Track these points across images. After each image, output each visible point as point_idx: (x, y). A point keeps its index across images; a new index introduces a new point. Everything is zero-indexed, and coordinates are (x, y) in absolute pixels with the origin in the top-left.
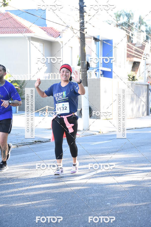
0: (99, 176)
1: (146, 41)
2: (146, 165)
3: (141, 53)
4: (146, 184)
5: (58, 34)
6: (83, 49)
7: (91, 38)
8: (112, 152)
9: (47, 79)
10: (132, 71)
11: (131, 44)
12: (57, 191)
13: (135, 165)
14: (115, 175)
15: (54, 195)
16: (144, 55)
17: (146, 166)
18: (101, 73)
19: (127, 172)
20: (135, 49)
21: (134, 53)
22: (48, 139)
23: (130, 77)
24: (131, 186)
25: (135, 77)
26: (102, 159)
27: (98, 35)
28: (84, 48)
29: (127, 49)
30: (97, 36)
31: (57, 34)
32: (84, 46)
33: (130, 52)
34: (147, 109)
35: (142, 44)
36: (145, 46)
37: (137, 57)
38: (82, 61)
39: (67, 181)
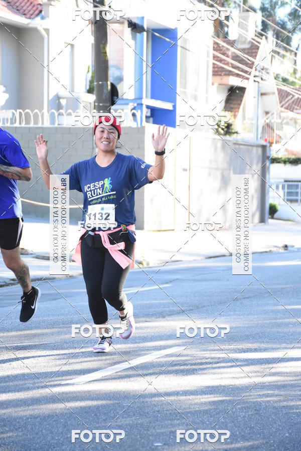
0: (136, 372)
1: (262, 35)
2: (256, 346)
3: (249, 65)
4: (254, 395)
5: (37, 8)
6: (102, 51)
7: (122, 23)
8: (172, 314)
9: (9, 125)
10: (226, 111)
11: (224, 42)
12: (28, 413)
13: (227, 347)
14: (177, 372)
15: (18, 422)
16: (256, 70)
17: (256, 350)
18: (147, 113)
19: (206, 363)
20: (234, 55)
21: (230, 65)
22: (8, 278)
23: (219, 126)
24: (216, 399)
25: (231, 125)
26: (145, 331)
27: (140, 15)
28: (104, 48)
29: (213, 54)
30: (138, 18)
31: (35, 8)
32: (103, 42)
33: (221, 61)
34: (260, 205)
35: (252, 43)
36: (258, 48)
37: (238, 75)
38: (98, 81)
39: (55, 386)
